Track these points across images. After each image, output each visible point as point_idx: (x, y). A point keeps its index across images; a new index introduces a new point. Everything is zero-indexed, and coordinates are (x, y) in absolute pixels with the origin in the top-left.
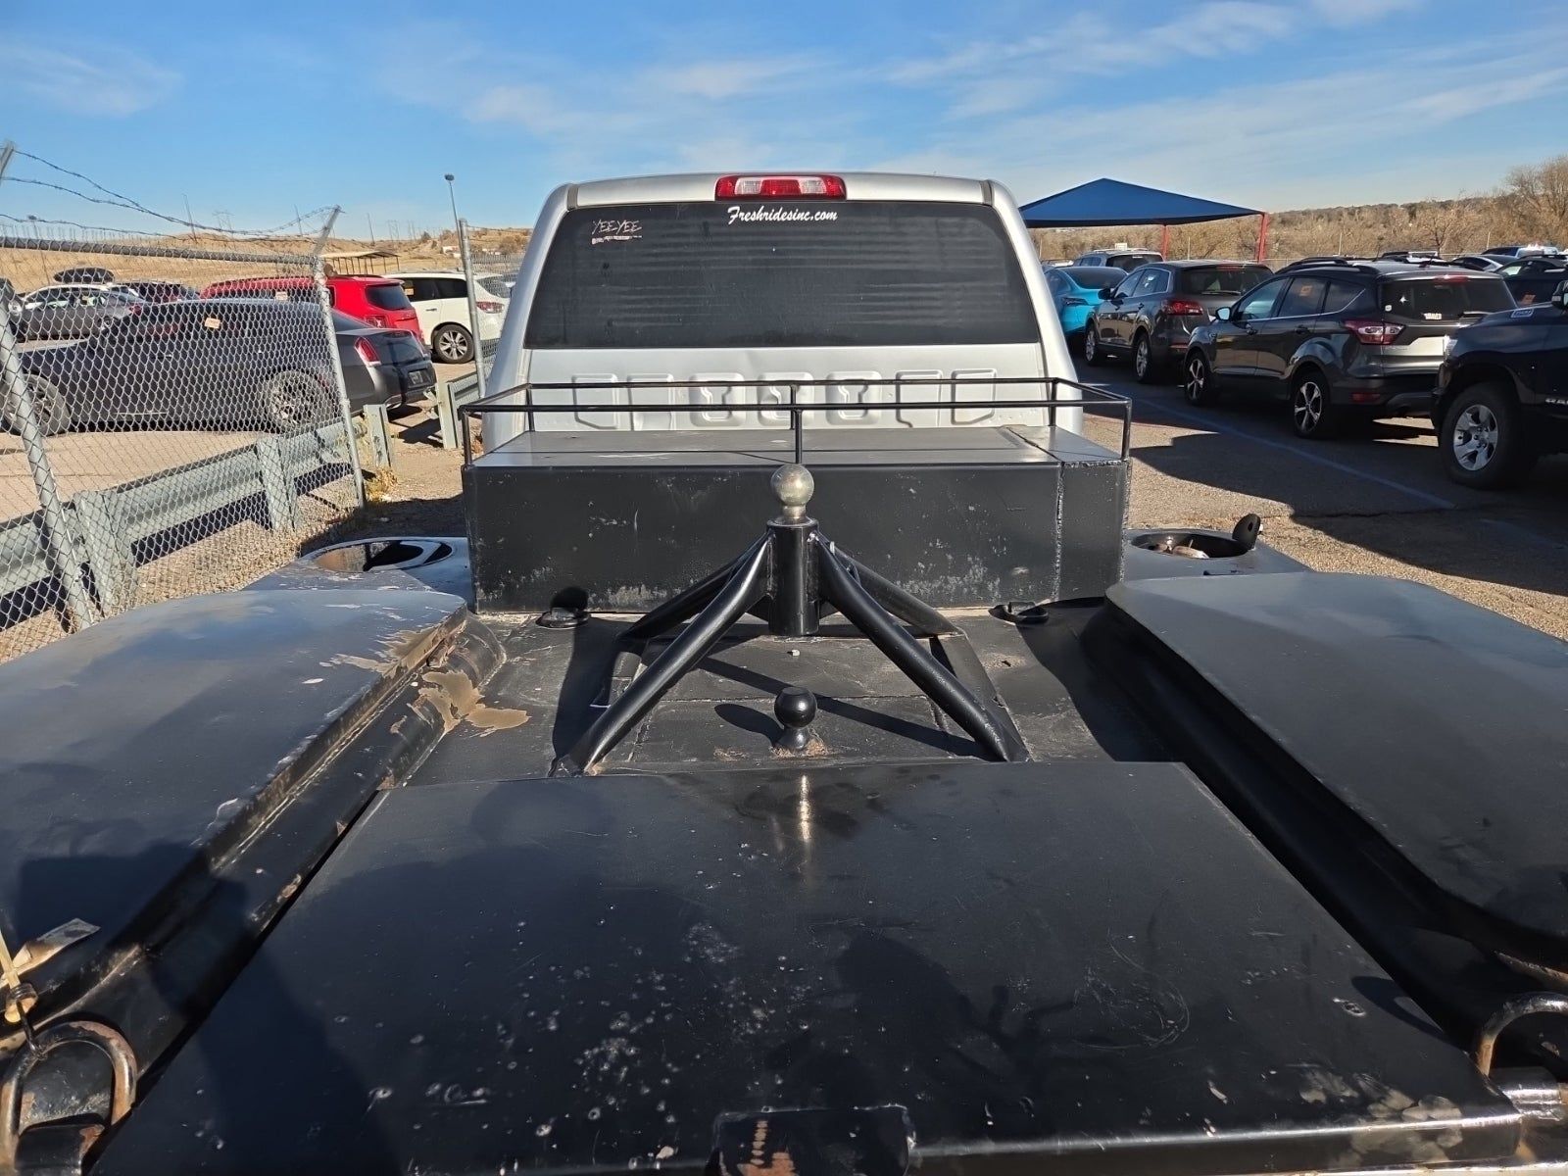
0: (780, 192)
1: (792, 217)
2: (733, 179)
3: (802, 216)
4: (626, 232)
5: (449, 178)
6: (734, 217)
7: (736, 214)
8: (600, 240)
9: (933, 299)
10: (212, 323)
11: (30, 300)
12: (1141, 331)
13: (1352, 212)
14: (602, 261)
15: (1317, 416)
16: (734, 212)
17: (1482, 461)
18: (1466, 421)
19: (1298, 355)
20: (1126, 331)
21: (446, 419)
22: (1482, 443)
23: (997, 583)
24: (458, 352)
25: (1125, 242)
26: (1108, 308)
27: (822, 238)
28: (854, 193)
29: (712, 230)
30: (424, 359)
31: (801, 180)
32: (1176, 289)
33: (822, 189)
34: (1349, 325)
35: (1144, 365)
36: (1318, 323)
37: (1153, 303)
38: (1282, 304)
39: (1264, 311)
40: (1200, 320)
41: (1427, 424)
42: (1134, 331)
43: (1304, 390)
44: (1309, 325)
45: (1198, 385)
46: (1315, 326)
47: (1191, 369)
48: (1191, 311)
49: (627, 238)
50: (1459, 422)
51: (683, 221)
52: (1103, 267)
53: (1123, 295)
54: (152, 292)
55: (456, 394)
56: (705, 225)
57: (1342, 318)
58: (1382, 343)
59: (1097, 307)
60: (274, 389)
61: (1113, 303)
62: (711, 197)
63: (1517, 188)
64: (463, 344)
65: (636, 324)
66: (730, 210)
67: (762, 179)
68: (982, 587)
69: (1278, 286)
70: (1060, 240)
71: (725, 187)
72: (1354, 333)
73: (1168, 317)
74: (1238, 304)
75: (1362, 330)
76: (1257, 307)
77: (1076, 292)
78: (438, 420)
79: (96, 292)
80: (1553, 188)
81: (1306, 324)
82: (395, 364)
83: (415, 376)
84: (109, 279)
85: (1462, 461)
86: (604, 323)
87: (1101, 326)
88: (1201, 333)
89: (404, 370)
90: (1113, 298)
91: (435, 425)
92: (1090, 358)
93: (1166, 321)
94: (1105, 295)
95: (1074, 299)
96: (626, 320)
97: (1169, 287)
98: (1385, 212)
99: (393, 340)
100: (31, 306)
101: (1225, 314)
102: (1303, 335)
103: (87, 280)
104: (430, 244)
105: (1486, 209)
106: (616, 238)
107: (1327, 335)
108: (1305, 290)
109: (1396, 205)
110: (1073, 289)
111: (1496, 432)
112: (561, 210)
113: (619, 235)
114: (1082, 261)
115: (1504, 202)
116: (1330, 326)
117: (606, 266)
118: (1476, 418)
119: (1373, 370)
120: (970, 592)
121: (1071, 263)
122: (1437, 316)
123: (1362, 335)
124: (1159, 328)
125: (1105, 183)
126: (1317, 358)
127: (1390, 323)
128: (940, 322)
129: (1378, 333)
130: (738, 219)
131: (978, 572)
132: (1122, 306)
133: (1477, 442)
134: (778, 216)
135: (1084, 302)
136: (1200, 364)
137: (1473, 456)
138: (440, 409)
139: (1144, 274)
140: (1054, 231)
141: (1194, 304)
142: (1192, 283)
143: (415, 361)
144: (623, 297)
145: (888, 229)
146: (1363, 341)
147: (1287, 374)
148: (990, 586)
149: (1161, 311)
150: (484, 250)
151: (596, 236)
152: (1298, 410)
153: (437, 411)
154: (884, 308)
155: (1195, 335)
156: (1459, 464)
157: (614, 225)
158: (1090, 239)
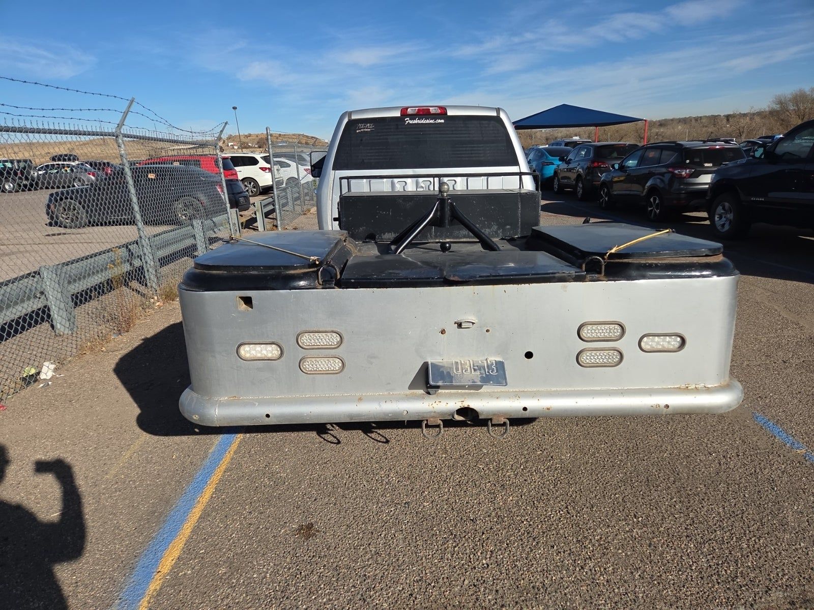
0: (424, 113)
1: (428, 121)
2: (407, 109)
3: (432, 121)
4: (369, 128)
5: (235, 108)
6: (407, 122)
7: (408, 121)
9: (480, 150)
10: (152, 176)
11: (39, 170)
12: (579, 176)
13: (696, 119)
14: (359, 138)
15: (658, 211)
16: (407, 120)
17: (727, 227)
18: (720, 210)
19: (648, 184)
20: (573, 176)
21: (259, 217)
22: (727, 219)
23: (501, 231)
24: (252, 191)
25: (577, 135)
26: (563, 166)
27: (439, 129)
28: (450, 113)
29: (399, 127)
30: (245, 192)
31: (431, 108)
32: (594, 157)
33: (439, 111)
34: (670, 170)
35: (581, 192)
36: (657, 169)
37: (585, 162)
38: (641, 161)
39: (634, 165)
40: (607, 170)
41: (704, 214)
42: (575, 176)
43: (652, 200)
44: (653, 170)
45: (605, 200)
46: (655, 170)
47: (602, 193)
48: (602, 166)
49: (369, 130)
50: (717, 211)
51: (389, 124)
52: (563, 147)
53: (570, 160)
54: (96, 165)
55: (264, 206)
56: (397, 125)
57: (667, 166)
58: (685, 177)
59: (558, 166)
60: (179, 205)
61: (566, 163)
62: (400, 115)
63: (778, 106)
64: (254, 187)
65: (373, 161)
66: (406, 119)
67: (417, 109)
68: (496, 232)
69: (640, 153)
70: (544, 136)
71: (404, 111)
72: (673, 173)
73: (592, 169)
74: (622, 162)
75: (676, 172)
76: (631, 163)
77: (548, 159)
78: (256, 218)
79: (68, 166)
80: (797, 105)
81: (652, 170)
82: (233, 194)
83: (242, 200)
84: (74, 160)
85: (719, 228)
86: (361, 161)
87: (562, 175)
88: (606, 176)
89: (237, 196)
90: (566, 161)
91: (254, 220)
92: (556, 190)
93: (591, 171)
94: (562, 159)
95: (547, 162)
96: (369, 159)
97: (591, 155)
98: (714, 119)
99: (232, 183)
100: (40, 173)
101: (617, 166)
102: (650, 175)
103: (65, 160)
104: (222, 142)
105: (765, 117)
107: (663, 174)
108: (651, 154)
109: (720, 115)
110: (547, 157)
111: (732, 214)
112: (346, 121)
113: (366, 129)
114: (553, 145)
115: (772, 113)
116: (664, 170)
117: (362, 140)
118: (724, 208)
119: (682, 189)
120: (493, 234)
121: (547, 146)
122: (710, 165)
123: (676, 174)
124: (587, 174)
125: (564, 107)
126: (657, 185)
127: (688, 168)
128: (482, 159)
129: (683, 173)
130: (409, 123)
131: (495, 227)
132: (570, 165)
133: (725, 219)
134: (423, 121)
135: (553, 164)
136: (606, 190)
137: (723, 225)
138: (257, 213)
139: (580, 150)
140: (541, 131)
141: (603, 163)
142: (602, 153)
143: (241, 193)
144: (368, 151)
145: (462, 125)
146: (677, 177)
147: (644, 194)
148: (499, 232)
149: (588, 167)
150: (249, 144)
151: (358, 129)
152: (650, 209)
153: (255, 214)
154: (461, 154)
155: (603, 177)
156: (718, 230)
157: (364, 126)
158: (560, 135)
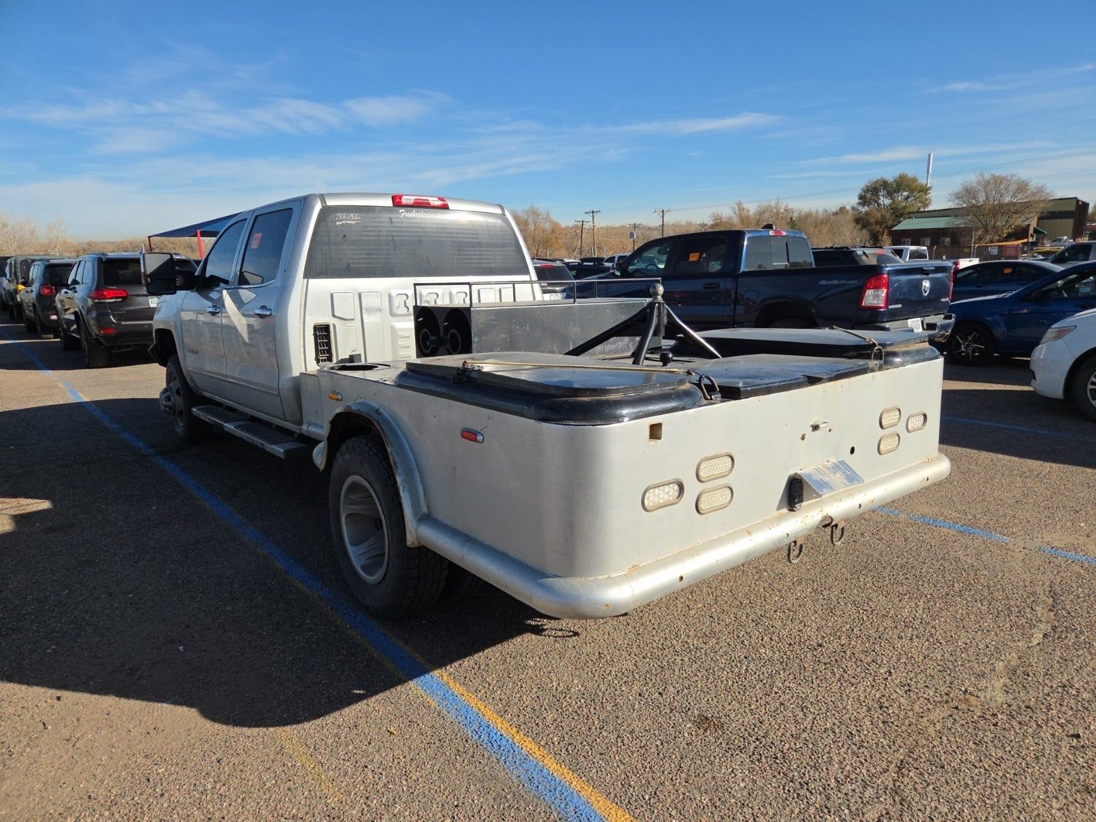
1: (428, 215)
2: (400, 196)
4: (353, 219)
6: (402, 215)
7: (404, 214)
8: (340, 223)
9: (489, 255)
14: (343, 234)
16: (402, 212)
28: (452, 206)
29: (393, 221)
33: (439, 204)
49: (354, 222)
51: (379, 215)
56: (389, 217)
62: (390, 204)
65: (362, 266)
66: (400, 211)
67: (414, 197)
71: (397, 199)
86: (346, 265)
96: (356, 263)
106: (348, 222)
112: (320, 207)
113: (350, 220)
117: (345, 236)
128: (492, 265)
130: (405, 216)
134: (422, 215)
144: (356, 252)
151: (338, 221)
154: (469, 259)
157: (347, 216)
